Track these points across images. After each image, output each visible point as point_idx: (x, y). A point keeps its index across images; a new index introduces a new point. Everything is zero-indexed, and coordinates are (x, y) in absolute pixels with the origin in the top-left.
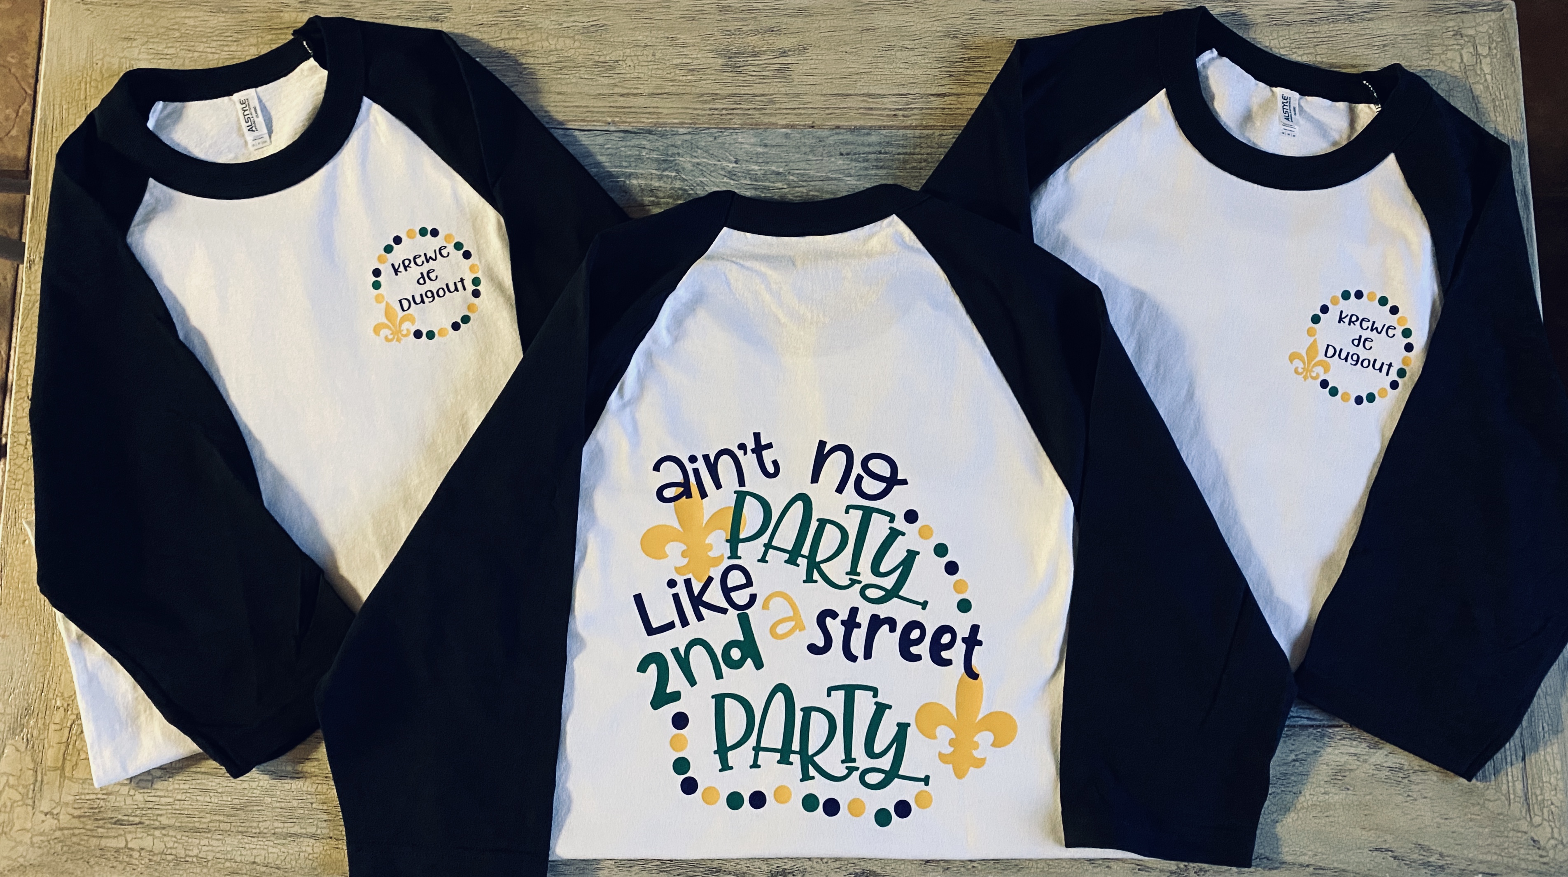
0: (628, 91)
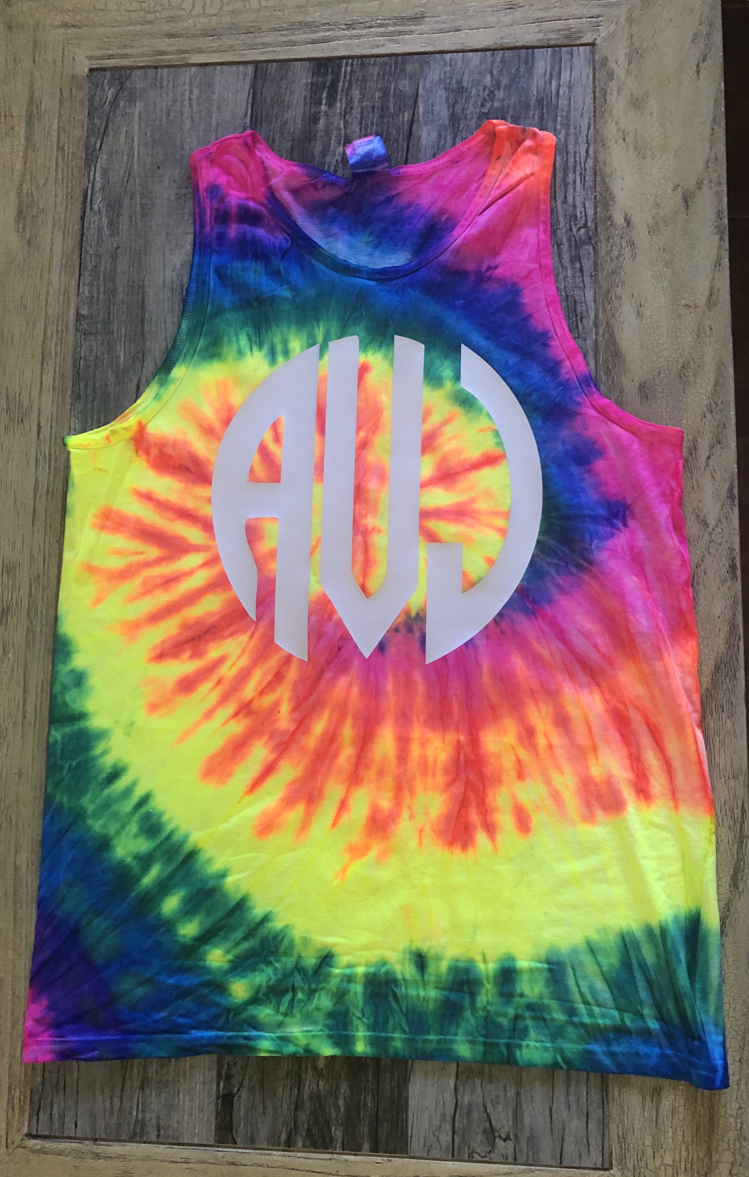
0: (21, 711)
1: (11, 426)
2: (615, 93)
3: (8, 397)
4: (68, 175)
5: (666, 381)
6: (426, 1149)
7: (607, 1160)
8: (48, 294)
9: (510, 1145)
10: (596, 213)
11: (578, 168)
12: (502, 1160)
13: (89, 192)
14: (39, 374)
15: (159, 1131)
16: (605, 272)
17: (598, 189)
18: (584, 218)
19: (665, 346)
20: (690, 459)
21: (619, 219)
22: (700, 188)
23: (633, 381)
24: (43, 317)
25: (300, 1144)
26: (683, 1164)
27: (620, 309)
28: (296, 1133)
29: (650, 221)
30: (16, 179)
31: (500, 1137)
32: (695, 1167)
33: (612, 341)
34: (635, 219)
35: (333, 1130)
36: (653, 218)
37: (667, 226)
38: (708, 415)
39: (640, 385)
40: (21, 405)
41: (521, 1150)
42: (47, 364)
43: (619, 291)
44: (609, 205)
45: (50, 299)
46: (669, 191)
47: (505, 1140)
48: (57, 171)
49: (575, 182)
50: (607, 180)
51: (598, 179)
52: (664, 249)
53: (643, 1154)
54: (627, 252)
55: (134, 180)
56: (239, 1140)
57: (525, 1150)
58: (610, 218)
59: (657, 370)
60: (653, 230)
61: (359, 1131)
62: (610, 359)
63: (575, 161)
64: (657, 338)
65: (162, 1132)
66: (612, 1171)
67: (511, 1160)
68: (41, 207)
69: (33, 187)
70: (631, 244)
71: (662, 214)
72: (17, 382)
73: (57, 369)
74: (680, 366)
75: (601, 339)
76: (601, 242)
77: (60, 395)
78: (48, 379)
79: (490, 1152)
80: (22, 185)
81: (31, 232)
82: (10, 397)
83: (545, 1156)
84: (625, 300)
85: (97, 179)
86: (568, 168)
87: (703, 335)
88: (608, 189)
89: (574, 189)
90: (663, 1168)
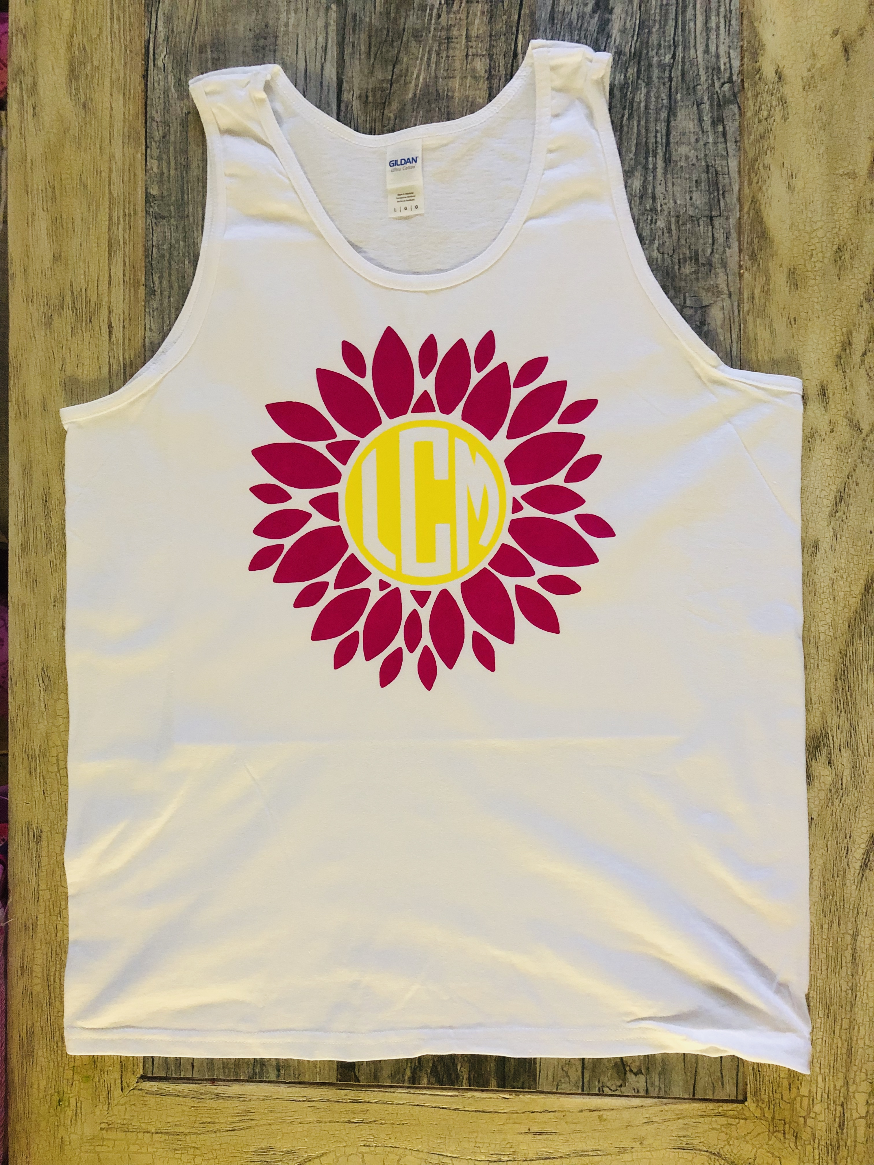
1: (79, 327)
3: (72, 292)
4: (125, 24)
5: (819, 265)
6: (555, 1083)
7: (740, 1092)
8: (110, 169)
9: (642, 1078)
10: (742, 65)
11: (722, 9)
12: (634, 1094)
13: (151, 44)
14: (106, 265)
15: (279, 1070)
16: (752, 137)
17: (745, 34)
18: (729, 71)
19: (819, 224)
20: (844, 356)
21: (768, 71)
22: (862, 35)
23: (781, 266)
24: (107, 199)
25: (425, 1081)
26: (819, 1094)
27: (768, 181)
28: (421, 1070)
29: (806, 74)
30: (66, 30)
31: (631, 1071)
32: (831, 1097)
33: (758, 219)
34: (787, 72)
35: (459, 1068)
36: (809, 70)
37: (825, 79)
38: (866, 305)
39: (790, 270)
40: (88, 302)
41: (653, 1084)
42: (115, 254)
43: (768, 160)
44: (757, 54)
45: (114, 175)
46: (828, 38)
47: (636, 1074)
48: (112, 19)
49: (718, 28)
50: (756, 24)
51: (745, 22)
52: (820, 108)
53: (779, 1086)
54: (778, 114)
55: (204, 29)
56: (362, 1078)
57: (657, 1083)
58: (758, 71)
59: (809, 254)
60: (808, 86)
61: (486, 1068)
62: (756, 241)
64: (810, 215)
65: (282, 1072)
66: (746, 1104)
67: (642, 1093)
68: (96, 63)
69: (85, 40)
70: (783, 101)
71: (819, 65)
72: (82, 277)
73: (127, 260)
74: (835, 247)
75: (745, 217)
76: (748, 100)
77: (132, 290)
78: (118, 271)
79: (621, 1086)
80: (72, 37)
81: (85, 94)
82: (75, 293)
83: (677, 1090)
84: (775, 171)
85: (160, 28)
86: (710, 8)
87: (863, 211)
88: (756, 34)
89: (718, 36)
90: (799, 1099)
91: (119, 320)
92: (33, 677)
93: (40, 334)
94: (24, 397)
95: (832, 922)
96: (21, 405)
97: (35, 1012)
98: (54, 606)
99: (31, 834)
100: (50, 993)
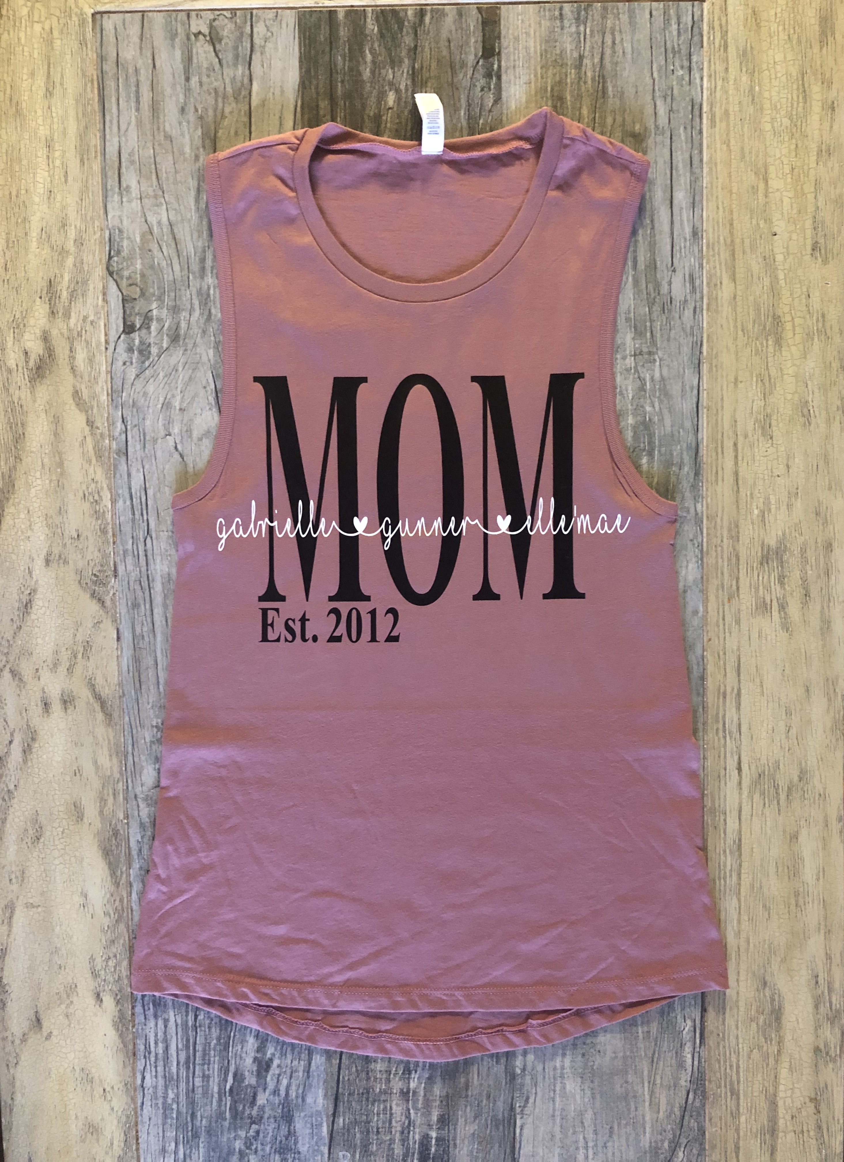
1: (772, 770)
2: (116, 1143)
3: (778, 804)
4: (725, 1062)
5: (56, 825)
6: (279, 18)
7: (98, 23)
8: (739, 922)
9: (194, 29)
10: (133, 1008)
11: (153, 1059)
12: (201, 13)
13: (698, 1041)
14: (743, 830)
15: (561, 14)
16: (122, 941)
17: (131, 1036)
18: (145, 1003)
19: (57, 862)
20: (30, 740)
21: (108, 1001)
22: (24, 1035)
23: (90, 824)
24: (743, 894)
25: (410, 13)
26: (23, 25)
27: (105, 902)
28: (414, 24)
29: (75, 999)
30: (785, 1059)
31: (205, 36)
32: (12, 23)
33: (113, 867)
34: (91, 1001)
35: (376, 28)
36: (72, 1002)
37: (57, 994)
38: (12, 787)
39: (82, 820)
40: (763, 793)
41: (183, 24)
42: (734, 842)
43: (106, 921)
44: (119, 1018)
45: (735, 917)
46: (55, 1033)
47: (200, 33)
48: (738, 1067)
49: (156, 1043)
50: (121, 1046)
51: (131, 1047)
52: (60, 968)
53: (62, 30)
54: (99, 963)
55: (646, 1055)
56: (475, 12)
57: (179, 25)
58: (118, 1002)
59: (64, 835)
60: (72, 989)
61: (349, 30)
62: (114, 847)
63: (156, 1067)
64: (66, 870)
65: (557, 13)
66: (92, 11)
67: (193, 14)
68: (754, 1025)
69: (765, 1048)
70: (95, 974)
71: (63, 1006)
72: (768, 819)
73: (722, 835)
74: (42, 840)
75: (124, 869)
76: (127, 976)
77: (717, 806)
78: (732, 824)
79: (214, 20)
80: (779, 1051)
81: (765, 996)
82: (775, 802)
83: (159, 19)
84: (99, 911)
85: (689, 1056)
86: (164, 1061)
87: (18, 873)
88: (121, 1036)
89: (156, 1035)
90: (43, 19)
91: (730, 776)
92: (820, 414)
93: (812, 762)
94: (829, 700)
95: (17, 196)
96: (832, 691)
97: (819, 63)
98: (797, 489)
99: (823, 252)
100: (803, 85)
